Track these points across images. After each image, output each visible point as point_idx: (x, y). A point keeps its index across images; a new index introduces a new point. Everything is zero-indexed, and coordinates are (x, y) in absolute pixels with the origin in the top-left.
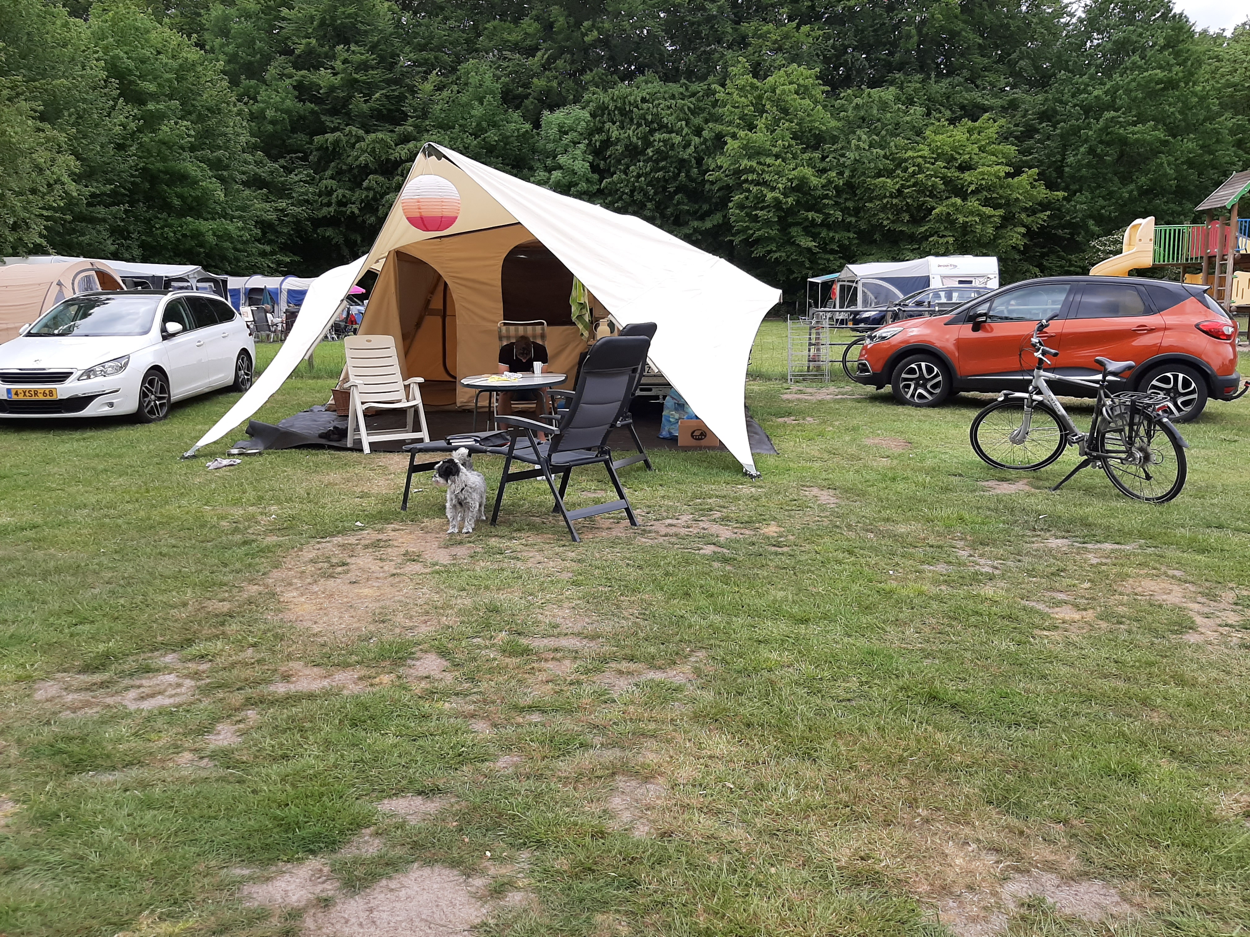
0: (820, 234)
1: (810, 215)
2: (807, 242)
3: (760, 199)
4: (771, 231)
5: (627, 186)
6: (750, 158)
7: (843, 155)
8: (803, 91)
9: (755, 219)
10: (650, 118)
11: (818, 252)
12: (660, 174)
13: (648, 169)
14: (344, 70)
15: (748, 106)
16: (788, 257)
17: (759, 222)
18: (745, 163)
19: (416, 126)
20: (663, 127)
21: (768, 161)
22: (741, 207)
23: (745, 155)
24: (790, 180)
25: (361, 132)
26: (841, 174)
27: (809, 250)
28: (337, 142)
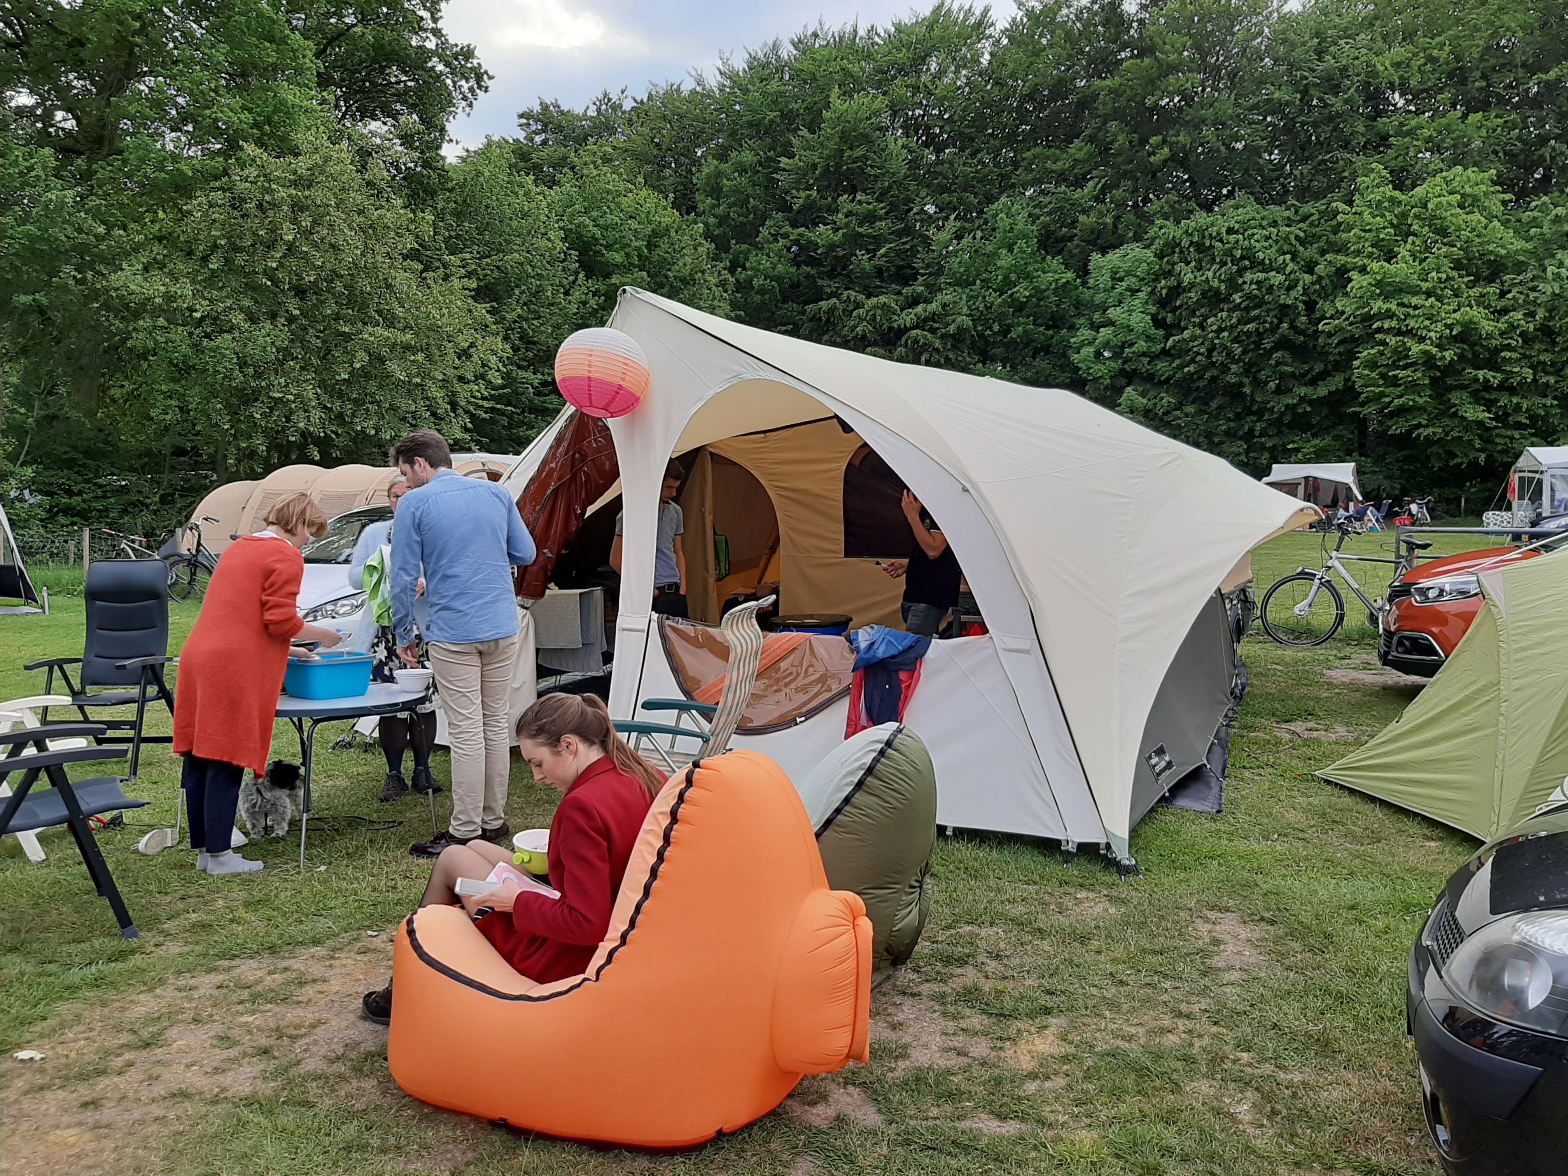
0: (1498, 401)
1: (1481, 374)
2: (1475, 413)
3: (1402, 354)
4: (1417, 399)
5: (1202, 343)
6: (1386, 299)
7: (1534, 289)
8: (1468, 203)
9: (1394, 382)
10: (1238, 253)
11: (1496, 427)
12: (1251, 326)
13: (1234, 321)
14: (847, 225)
15: (1384, 228)
16: (1447, 434)
17: (1400, 385)
18: (1378, 305)
19: (928, 286)
20: (1257, 265)
21: (1415, 301)
22: (1372, 365)
23: (1379, 295)
24: (1450, 327)
25: (861, 297)
26: (1531, 314)
27: (1480, 423)
28: (832, 310)
